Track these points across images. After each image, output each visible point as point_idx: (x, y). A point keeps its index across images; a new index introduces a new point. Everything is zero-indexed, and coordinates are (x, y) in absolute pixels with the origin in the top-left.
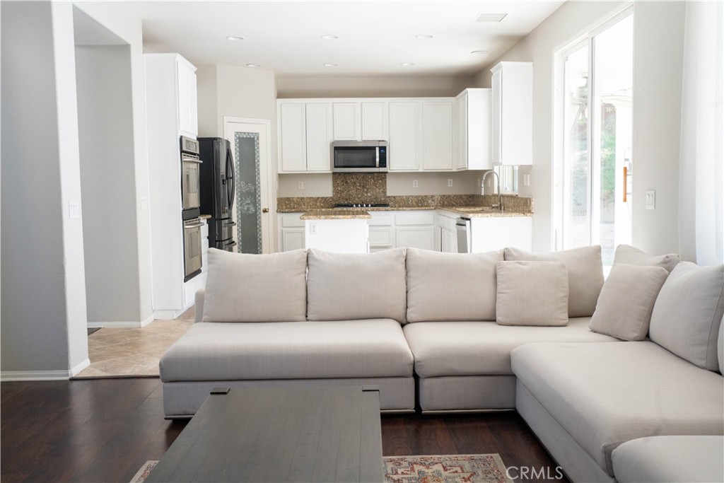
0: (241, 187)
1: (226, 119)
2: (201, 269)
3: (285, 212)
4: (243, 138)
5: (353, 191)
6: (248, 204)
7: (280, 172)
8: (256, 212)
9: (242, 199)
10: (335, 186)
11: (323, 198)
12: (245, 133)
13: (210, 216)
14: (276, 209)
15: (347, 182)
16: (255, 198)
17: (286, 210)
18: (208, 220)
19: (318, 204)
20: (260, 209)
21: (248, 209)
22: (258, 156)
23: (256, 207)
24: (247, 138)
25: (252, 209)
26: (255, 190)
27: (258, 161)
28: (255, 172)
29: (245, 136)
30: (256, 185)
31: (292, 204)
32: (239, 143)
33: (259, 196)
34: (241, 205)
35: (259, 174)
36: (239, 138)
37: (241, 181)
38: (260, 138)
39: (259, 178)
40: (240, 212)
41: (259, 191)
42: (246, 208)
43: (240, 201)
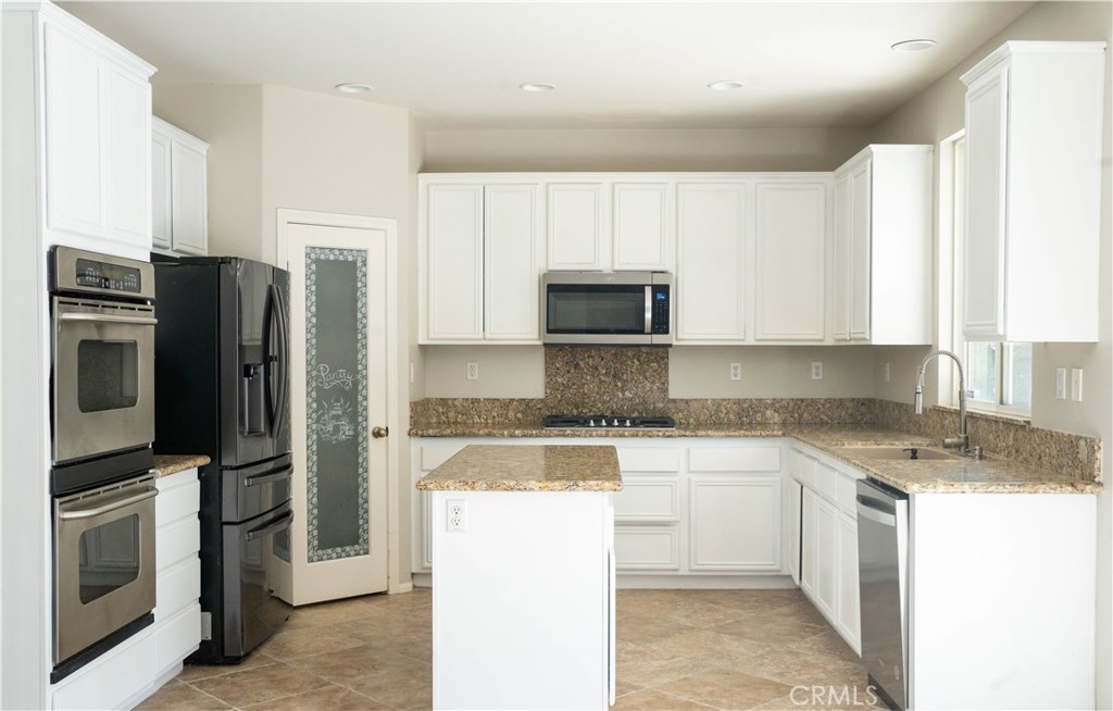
0: (318, 377)
1: (284, 215)
2: (153, 611)
3: (429, 436)
4: (328, 261)
5: (591, 387)
6: (337, 417)
7: (422, 341)
8: (356, 436)
9: (320, 407)
10: (550, 374)
11: (522, 401)
12: (332, 250)
13: (204, 460)
14: (407, 427)
15: (577, 366)
16: (355, 403)
17: (431, 432)
18: (201, 469)
19: (511, 414)
20: (366, 429)
21: (337, 429)
22: (365, 305)
23: (357, 424)
24: (336, 261)
25: (347, 430)
26: (356, 383)
27: (365, 316)
28: (357, 341)
29: (332, 257)
30: (357, 372)
31: (452, 414)
32: (317, 272)
33: (366, 398)
34: (318, 421)
35: (365, 346)
36: (317, 261)
37: (318, 363)
38: (369, 263)
39: (365, 356)
40: (315, 437)
41: (365, 387)
42: (330, 428)
43: (316, 411)
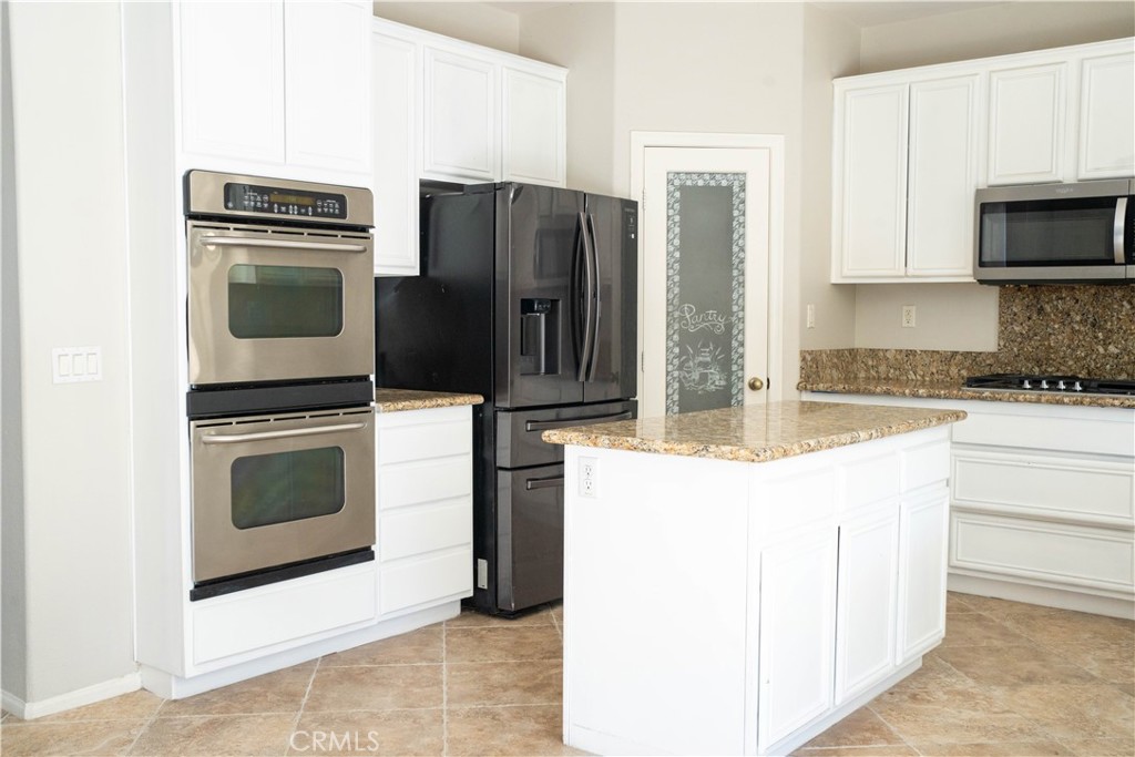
0: (682, 318)
1: (639, 138)
2: (373, 548)
3: (819, 392)
4: (695, 187)
5: (1060, 339)
6: (705, 365)
7: (835, 279)
8: (729, 386)
9: (683, 352)
10: (1005, 322)
12: (700, 174)
13: (480, 400)
15: (1041, 311)
16: (728, 349)
19: (954, 371)
20: (741, 379)
21: (704, 378)
22: (742, 236)
23: (730, 373)
24: (707, 187)
25: (716, 379)
26: (729, 327)
27: (742, 249)
28: (732, 278)
29: (701, 183)
30: (732, 314)
31: (882, 369)
32: (682, 201)
33: (742, 344)
34: (680, 368)
35: (742, 284)
36: (682, 188)
37: (682, 301)
38: (749, 188)
39: (742, 296)
40: (676, 385)
41: (742, 331)
42: (696, 376)
43: (679, 356)
